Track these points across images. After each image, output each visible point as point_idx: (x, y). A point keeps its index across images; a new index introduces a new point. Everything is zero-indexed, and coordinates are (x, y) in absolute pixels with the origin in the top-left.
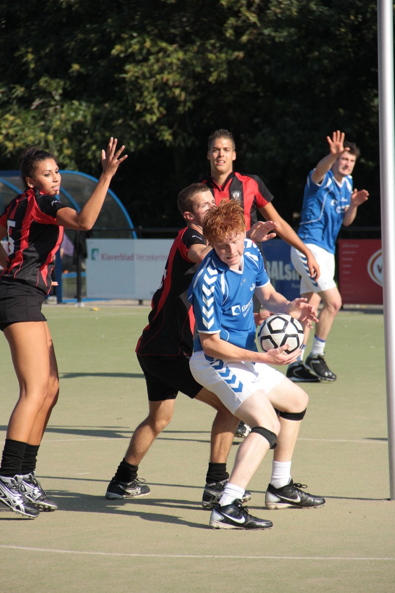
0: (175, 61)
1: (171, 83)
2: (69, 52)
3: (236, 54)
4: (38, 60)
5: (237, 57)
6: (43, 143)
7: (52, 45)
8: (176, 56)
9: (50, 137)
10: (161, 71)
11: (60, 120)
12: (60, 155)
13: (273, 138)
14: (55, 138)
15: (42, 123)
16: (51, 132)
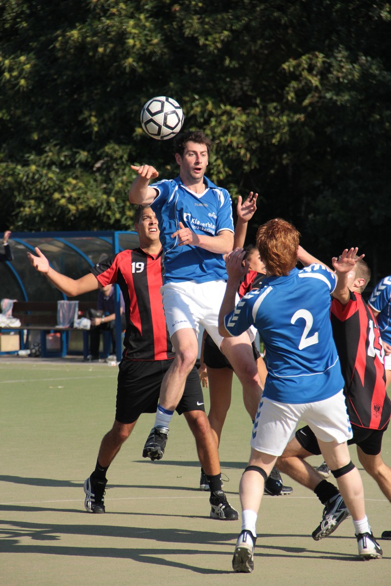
0: (239, 124)
1: (235, 144)
2: (133, 115)
3: (297, 117)
4: (101, 123)
5: (299, 119)
6: (105, 205)
7: (115, 109)
8: (240, 119)
9: (112, 199)
10: (225, 132)
11: (122, 182)
12: (122, 217)
13: (335, 201)
14: (116, 200)
15: (104, 186)
16: (113, 194)
